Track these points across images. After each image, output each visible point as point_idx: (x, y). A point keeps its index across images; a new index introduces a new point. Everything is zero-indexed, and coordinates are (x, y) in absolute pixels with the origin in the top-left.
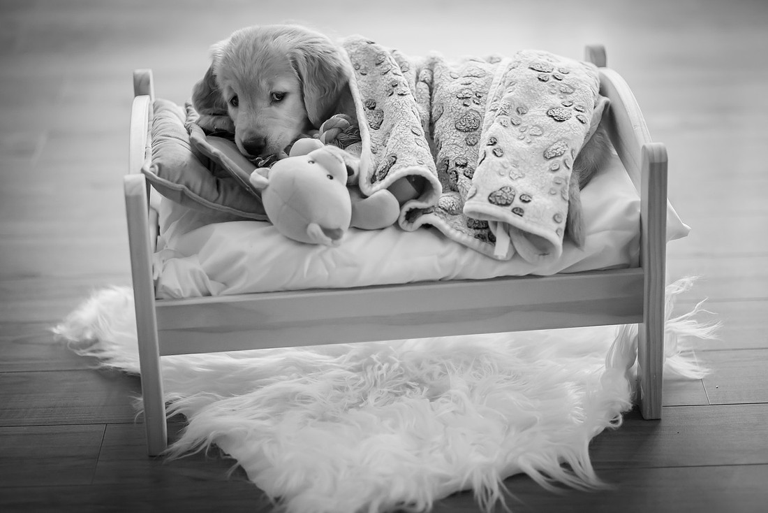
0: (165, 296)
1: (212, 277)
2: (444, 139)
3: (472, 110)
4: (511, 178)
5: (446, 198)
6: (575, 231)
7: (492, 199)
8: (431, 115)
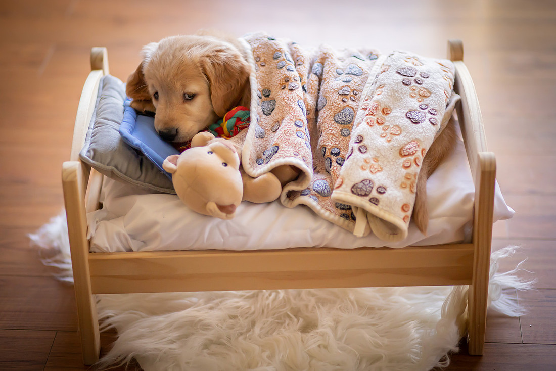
0: (96, 250)
1: (133, 237)
2: (324, 129)
3: (348, 105)
4: (371, 172)
5: (320, 181)
6: (419, 219)
7: (355, 190)
8: (317, 104)
